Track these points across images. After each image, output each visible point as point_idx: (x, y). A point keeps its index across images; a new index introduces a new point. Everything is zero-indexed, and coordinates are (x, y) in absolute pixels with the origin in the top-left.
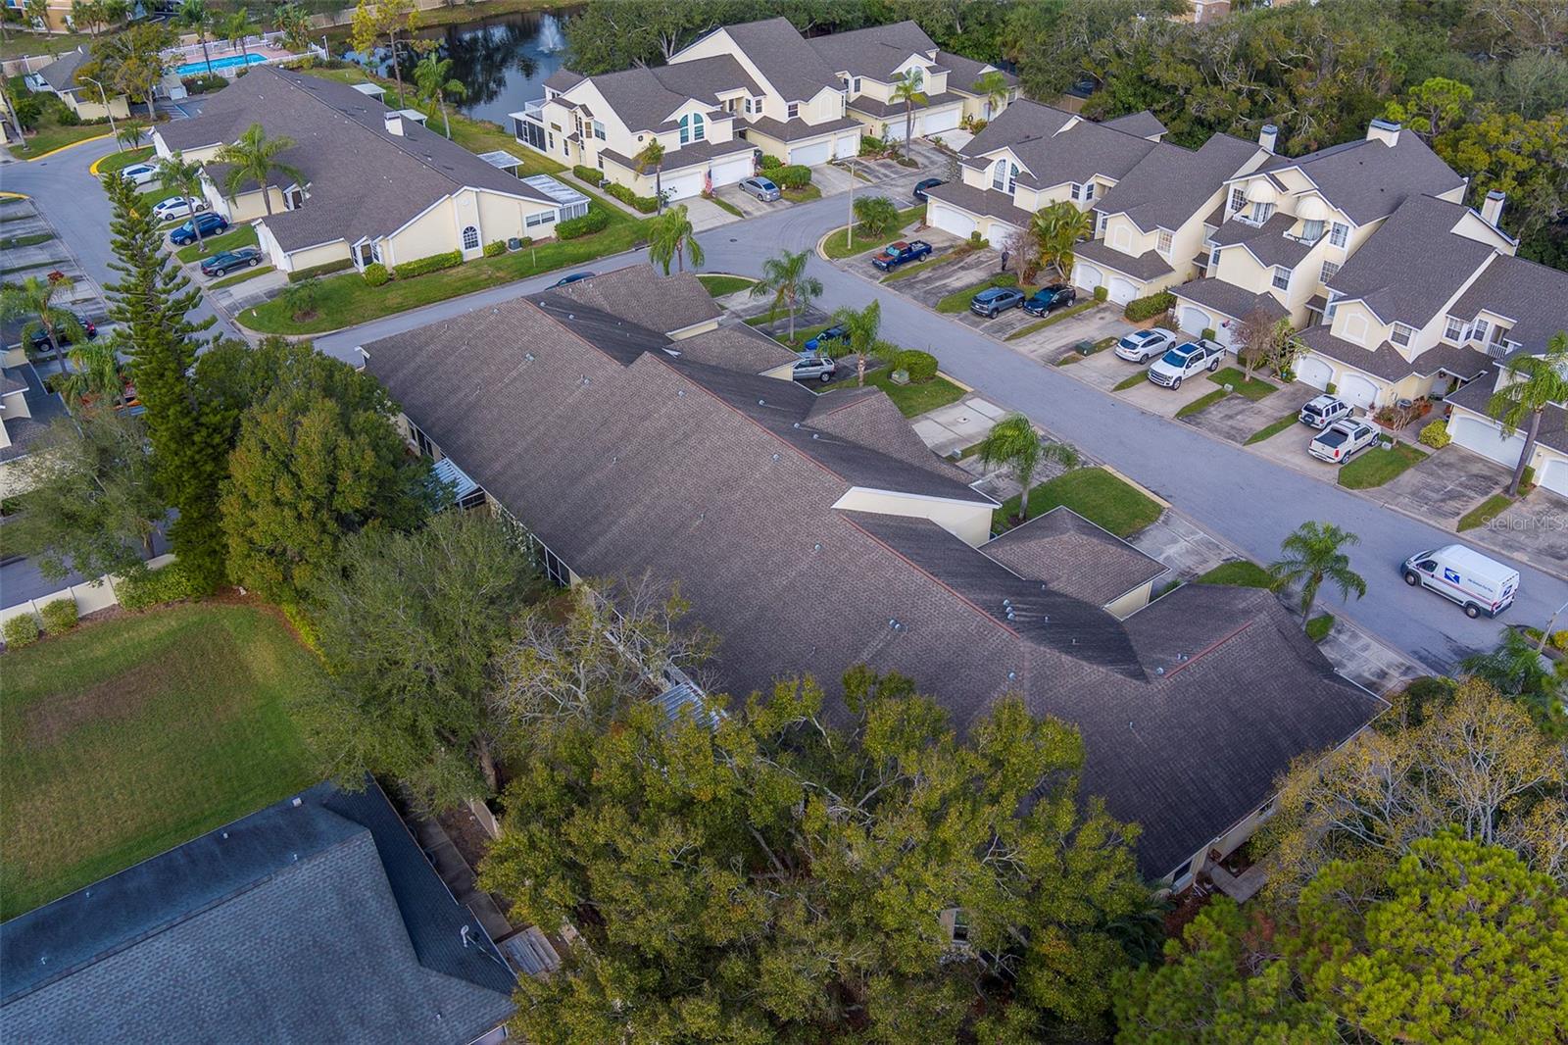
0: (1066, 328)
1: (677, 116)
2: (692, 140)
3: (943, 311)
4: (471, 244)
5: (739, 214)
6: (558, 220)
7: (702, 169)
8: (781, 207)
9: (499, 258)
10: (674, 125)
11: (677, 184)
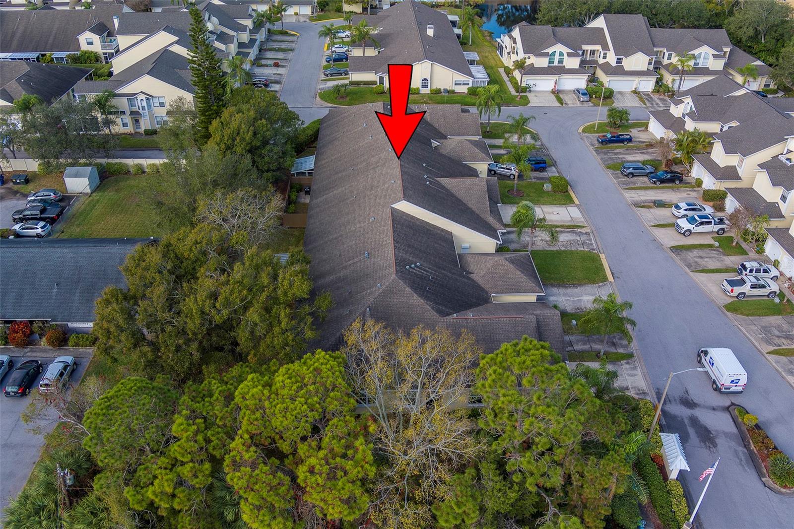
0: (662, 193)
1: (550, 50)
2: (556, 64)
3: (609, 168)
4: (425, 86)
5: (562, 104)
6: (470, 85)
7: (554, 78)
8: (586, 105)
9: (435, 95)
10: (547, 54)
11: (538, 83)
